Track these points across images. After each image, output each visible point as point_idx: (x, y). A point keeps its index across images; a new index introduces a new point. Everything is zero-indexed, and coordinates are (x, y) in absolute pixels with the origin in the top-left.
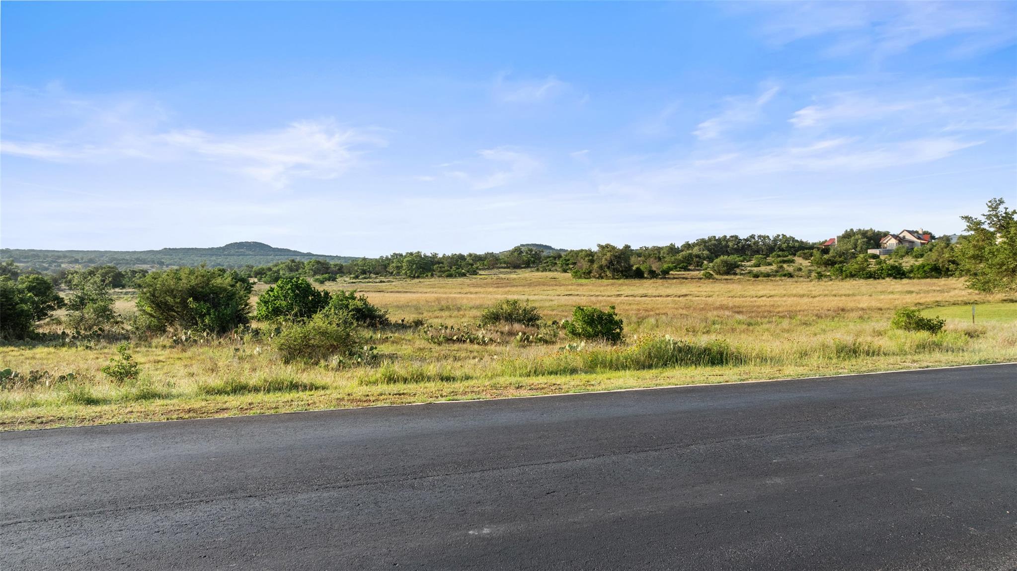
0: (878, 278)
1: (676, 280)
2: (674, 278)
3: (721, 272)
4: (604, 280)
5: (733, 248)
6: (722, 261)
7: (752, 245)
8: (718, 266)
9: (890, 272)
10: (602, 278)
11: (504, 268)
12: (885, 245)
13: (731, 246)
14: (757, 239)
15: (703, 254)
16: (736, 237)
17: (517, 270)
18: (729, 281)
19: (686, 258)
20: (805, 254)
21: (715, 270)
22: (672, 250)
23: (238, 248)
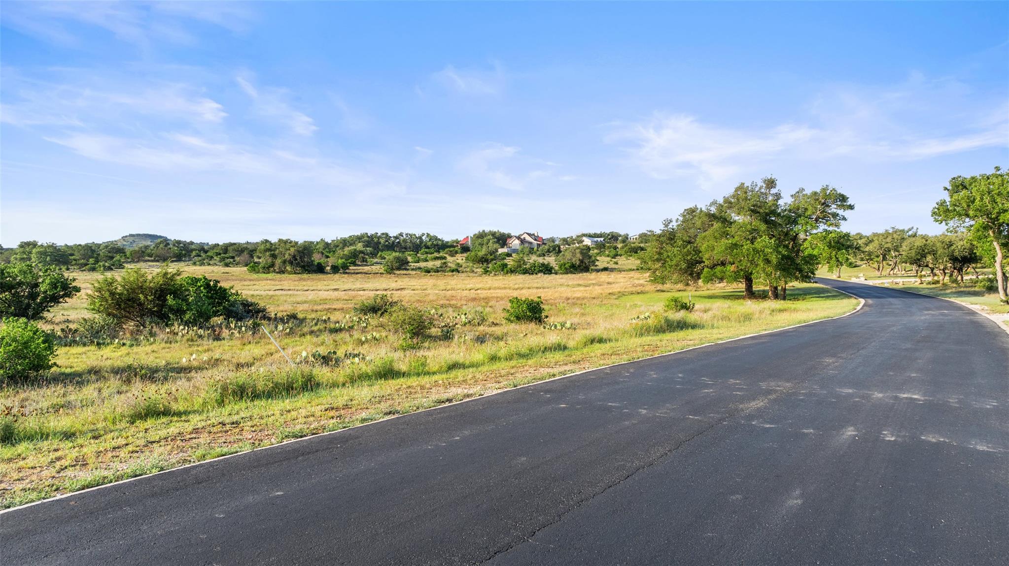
0: (532, 274)
3: (394, 267)
4: (284, 275)
7: (401, 242)
8: (391, 262)
9: (541, 269)
12: (511, 245)
14: (405, 237)
16: (387, 234)
20: (451, 251)
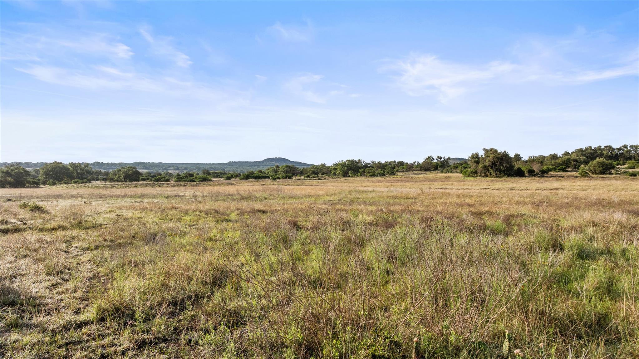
1: (553, 178)
2: (552, 177)
3: (597, 172)
4: (488, 178)
5: (606, 156)
6: (598, 163)
7: (625, 153)
8: (593, 167)
10: (487, 176)
11: (418, 170)
13: (605, 154)
14: (629, 148)
15: (580, 159)
16: (610, 147)
17: (426, 172)
18: (605, 179)
19: (564, 161)
21: (591, 170)
22: (554, 157)
23: (271, 162)
